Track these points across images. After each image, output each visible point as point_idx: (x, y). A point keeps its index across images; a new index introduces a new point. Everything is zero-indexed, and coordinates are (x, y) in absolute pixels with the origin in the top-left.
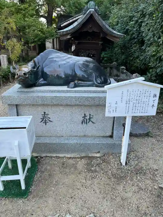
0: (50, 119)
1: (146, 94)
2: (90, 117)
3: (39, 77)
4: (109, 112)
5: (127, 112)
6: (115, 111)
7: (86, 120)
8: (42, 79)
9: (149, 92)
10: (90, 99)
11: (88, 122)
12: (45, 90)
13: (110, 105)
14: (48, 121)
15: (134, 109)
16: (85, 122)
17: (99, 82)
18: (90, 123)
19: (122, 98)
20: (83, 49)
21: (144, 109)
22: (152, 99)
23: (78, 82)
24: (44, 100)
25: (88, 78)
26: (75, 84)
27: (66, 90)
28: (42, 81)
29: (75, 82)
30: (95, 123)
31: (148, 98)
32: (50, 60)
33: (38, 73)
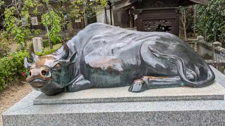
3: (76, 73)
8: (82, 77)
10: (179, 115)
12: (86, 100)
17: (192, 77)
20: (150, 20)
23: (148, 79)
24: (82, 122)
25: (168, 69)
26: (144, 83)
27: (126, 96)
28: (82, 80)
29: (143, 79)
32: (95, 41)
33: (75, 67)
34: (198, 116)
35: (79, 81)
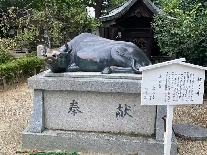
0: (79, 109)
1: (189, 78)
2: (126, 109)
3: (71, 62)
4: (146, 99)
5: (167, 100)
6: (152, 98)
7: (121, 112)
8: (74, 64)
9: (192, 76)
11: (124, 114)
12: (76, 75)
13: (146, 90)
14: (77, 111)
15: (176, 96)
16: (121, 115)
18: (126, 116)
19: (160, 83)
21: (188, 96)
22: (196, 84)
23: (114, 67)
25: (126, 63)
26: (110, 69)
28: (74, 66)
29: (110, 67)
30: (133, 117)
31: (192, 82)
32: (85, 43)
33: (71, 58)
34: (136, 86)
35: (72, 66)
